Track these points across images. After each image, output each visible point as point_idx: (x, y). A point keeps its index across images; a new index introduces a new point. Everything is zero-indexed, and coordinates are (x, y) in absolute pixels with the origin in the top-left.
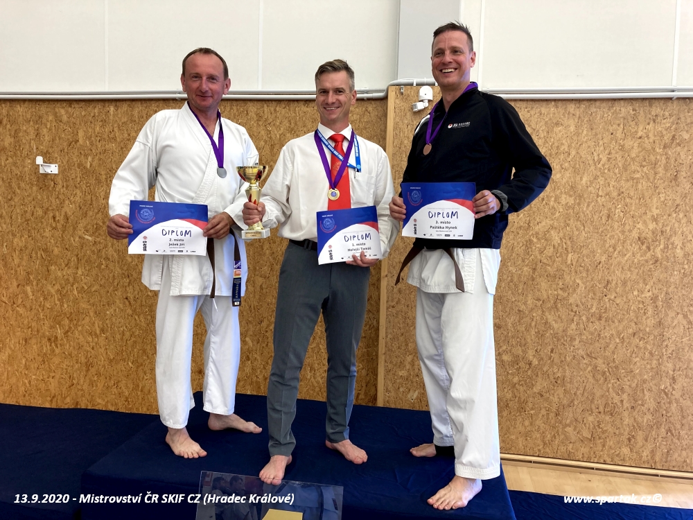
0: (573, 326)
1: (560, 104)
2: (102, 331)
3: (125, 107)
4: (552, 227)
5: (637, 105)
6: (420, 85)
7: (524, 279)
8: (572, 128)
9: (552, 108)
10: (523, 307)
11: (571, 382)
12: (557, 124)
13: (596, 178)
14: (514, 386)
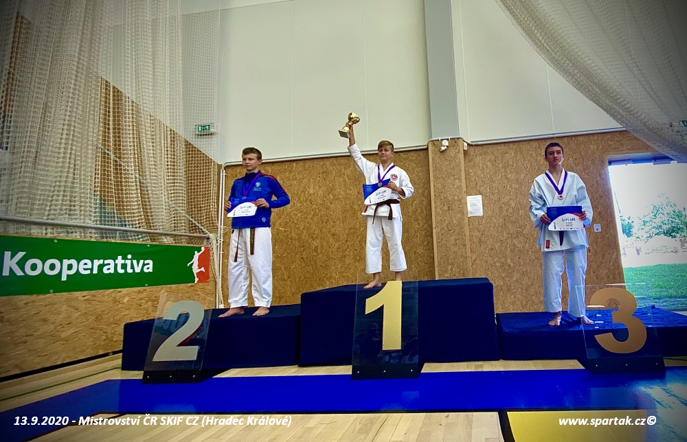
0: (527, 245)
1: (506, 144)
2: (289, 277)
3: (301, 163)
4: (510, 199)
5: (539, 142)
6: (442, 140)
7: (501, 225)
8: (513, 154)
9: (503, 146)
10: (502, 238)
11: (531, 273)
12: (506, 153)
13: (527, 175)
14: (503, 278)
